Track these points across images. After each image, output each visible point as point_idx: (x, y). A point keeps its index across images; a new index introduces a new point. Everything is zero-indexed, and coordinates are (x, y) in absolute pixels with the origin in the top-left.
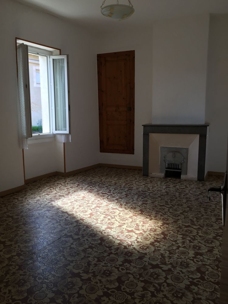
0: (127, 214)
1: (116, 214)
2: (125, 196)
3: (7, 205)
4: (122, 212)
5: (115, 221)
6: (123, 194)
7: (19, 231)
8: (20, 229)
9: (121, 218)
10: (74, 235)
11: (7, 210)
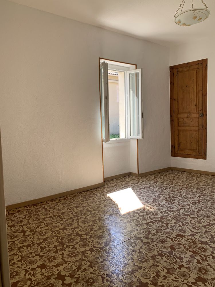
0: (200, 222)
1: (187, 221)
2: (198, 202)
3: (88, 199)
4: (194, 219)
5: (186, 229)
6: (195, 200)
7: (95, 225)
8: (95, 224)
9: (193, 226)
10: (144, 238)
11: (88, 204)
